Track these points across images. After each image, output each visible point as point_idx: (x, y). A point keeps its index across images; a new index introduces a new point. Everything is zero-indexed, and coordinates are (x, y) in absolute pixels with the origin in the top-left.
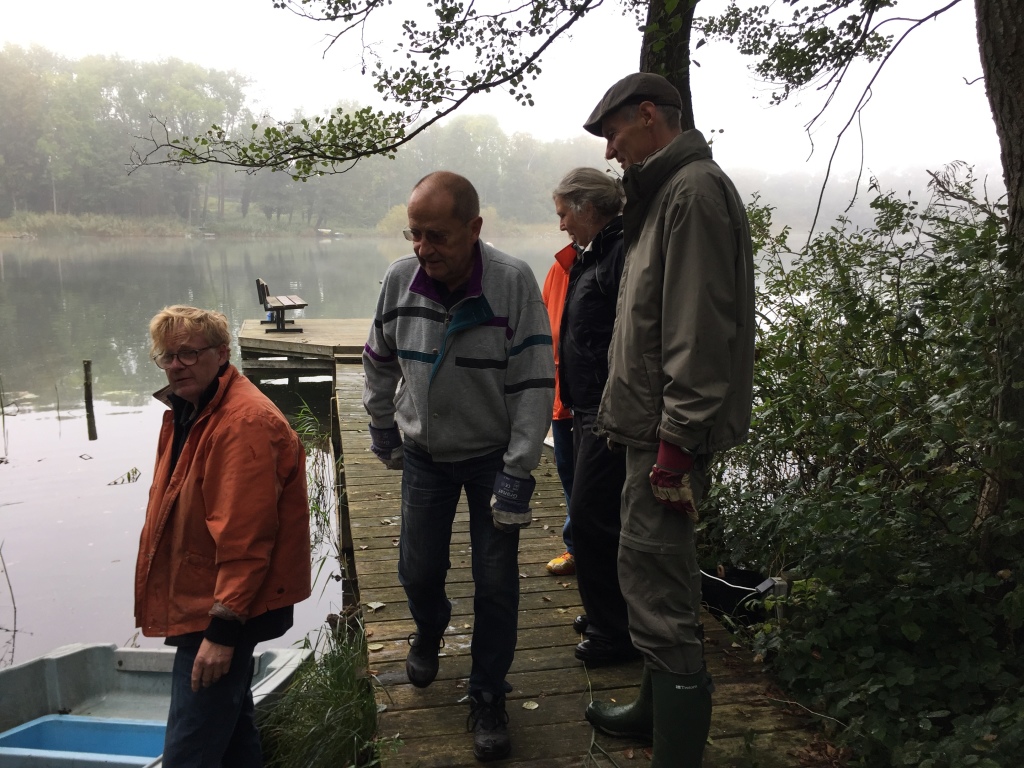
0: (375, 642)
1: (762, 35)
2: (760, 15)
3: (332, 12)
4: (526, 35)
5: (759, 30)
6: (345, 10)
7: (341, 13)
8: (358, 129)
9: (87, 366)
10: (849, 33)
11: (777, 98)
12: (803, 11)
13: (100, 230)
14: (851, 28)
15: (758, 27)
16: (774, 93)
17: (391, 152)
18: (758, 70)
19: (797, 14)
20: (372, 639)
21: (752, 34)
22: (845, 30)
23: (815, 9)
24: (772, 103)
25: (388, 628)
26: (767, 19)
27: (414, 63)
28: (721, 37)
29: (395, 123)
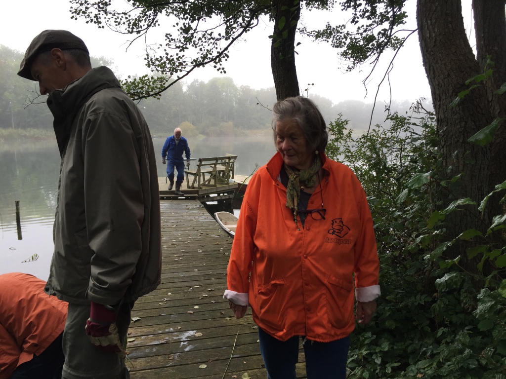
0: (131, 337)
1: (342, 39)
2: (341, 29)
3: (130, 30)
4: (223, 40)
5: (341, 36)
6: (137, 29)
7: (135, 30)
8: (140, 86)
9: (17, 203)
10: (382, 37)
11: (349, 68)
12: (361, 27)
13: (36, 136)
14: (383, 35)
15: (341, 35)
16: (349, 66)
17: (158, 96)
18: (342, 55)
19: (359, 28)
20: (130, 336)
21: (338, 38)
22: (380, 36)
23: (367, 26)
24: (347, 71)
25: (139, 330)
26: (345, 31)
27: (167, 54)
28: (323, 40)
29: (160, 82)
